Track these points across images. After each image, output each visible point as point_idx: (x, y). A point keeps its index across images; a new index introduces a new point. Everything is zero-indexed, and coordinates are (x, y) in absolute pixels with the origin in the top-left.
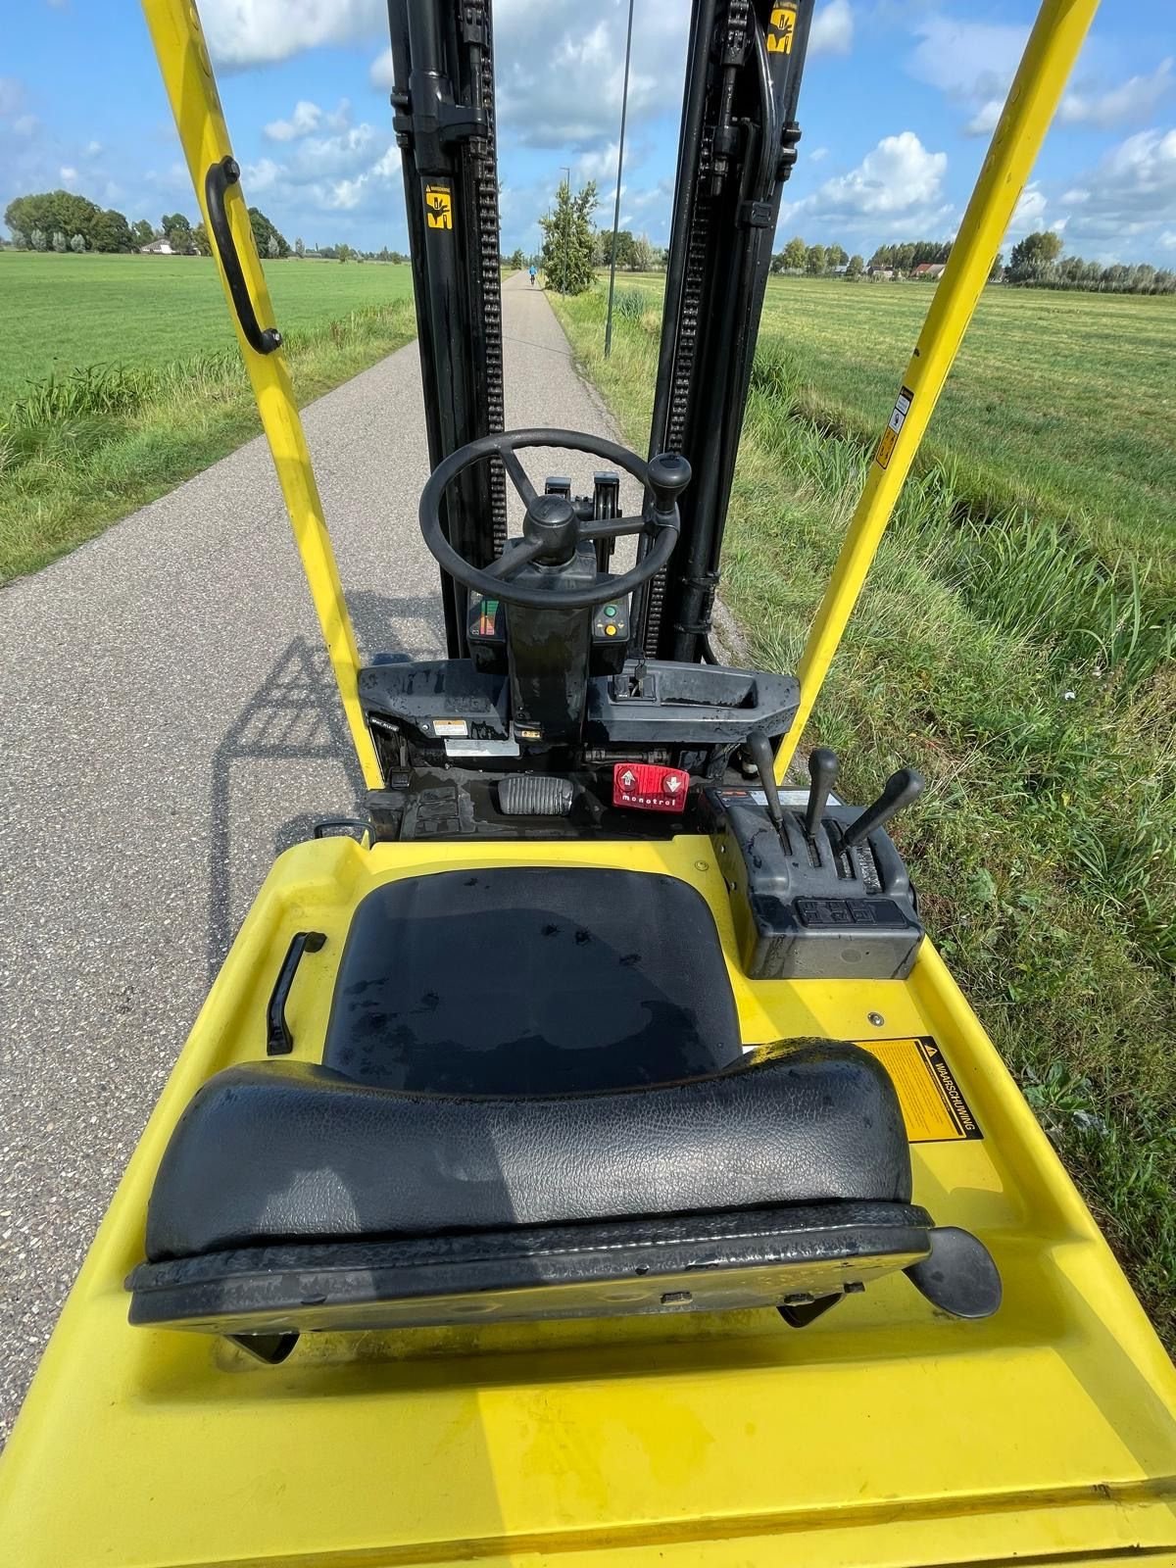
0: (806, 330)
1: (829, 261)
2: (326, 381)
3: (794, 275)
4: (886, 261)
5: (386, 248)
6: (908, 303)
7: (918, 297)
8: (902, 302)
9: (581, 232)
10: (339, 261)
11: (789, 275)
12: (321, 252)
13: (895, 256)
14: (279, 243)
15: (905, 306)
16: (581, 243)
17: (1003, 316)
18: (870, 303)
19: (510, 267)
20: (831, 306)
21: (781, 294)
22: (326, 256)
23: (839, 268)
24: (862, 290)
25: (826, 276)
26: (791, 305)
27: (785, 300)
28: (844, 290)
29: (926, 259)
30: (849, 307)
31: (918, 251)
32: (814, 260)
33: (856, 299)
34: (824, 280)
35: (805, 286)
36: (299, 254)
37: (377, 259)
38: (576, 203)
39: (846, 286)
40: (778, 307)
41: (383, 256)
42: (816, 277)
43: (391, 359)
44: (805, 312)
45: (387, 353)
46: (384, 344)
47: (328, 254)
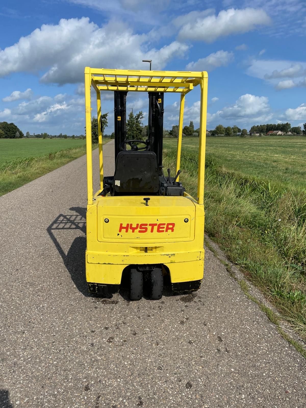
0: (223, 151)
1: (233, 132)
2: (49, 169)
3: (221, 136)
4: (256, 131)
5: (61, 134)
6: (265, 143)
7: (269, 141)
8: (262, 143)
9: (137, 126)
10: (43, 138)
11: (218, 136)
12: (36, 136)
13: (259, 129)
14: (20, 133)
15: (264, 144)
16: (137, 129)
17: (302, 145)
18: (250, 143)
19: (110, 138)
20: (234, 145)
21: (216, 142)
22: (37, 137)
23: (238, 134)
24: (247, 140)
25: (234, 136)
26: (219, 145)
27: (217, 144)
28: (241, 140)
29: (271, 129)
30: (242, 145)
31: (267, 127)
32: (228, 131)
33: (245, 142)
34: (233, 137)
35: (225, 140)
36: (27, 137)
37: (57, 137)
38: (135, 118)
39: (241, 139)
40: (214, 146)
41: (60, 136)
42: (230, 137)
43: (70, 164)
44: (224, 147)
45: (68, 162)
46: (68, 159)
47: (38, 136)
